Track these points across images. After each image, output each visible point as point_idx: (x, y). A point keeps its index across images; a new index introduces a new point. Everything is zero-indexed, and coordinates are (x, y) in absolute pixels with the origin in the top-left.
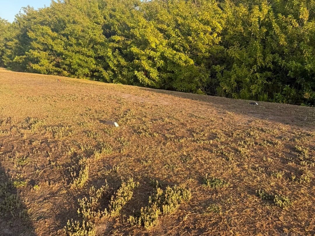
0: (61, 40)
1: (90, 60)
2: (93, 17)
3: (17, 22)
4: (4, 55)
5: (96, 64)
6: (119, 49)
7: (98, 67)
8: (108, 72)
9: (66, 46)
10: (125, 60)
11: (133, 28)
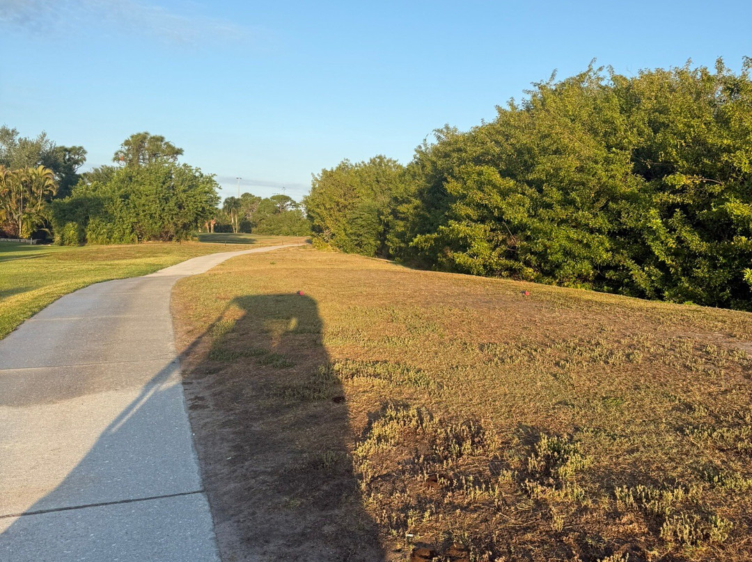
0: (523, 194)
1: (597, 241)
2: (601, 134)
3: (417, 163)
4: (389, 232)
5: (612, 250)
6: (684, 207)
7: (618, 257)
8: (645, 268)
9: (535, 210)
10: (701, 238)
11: (728, 150)
